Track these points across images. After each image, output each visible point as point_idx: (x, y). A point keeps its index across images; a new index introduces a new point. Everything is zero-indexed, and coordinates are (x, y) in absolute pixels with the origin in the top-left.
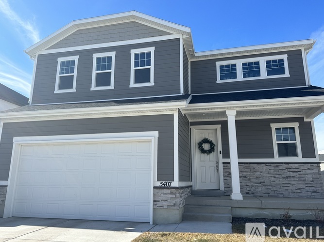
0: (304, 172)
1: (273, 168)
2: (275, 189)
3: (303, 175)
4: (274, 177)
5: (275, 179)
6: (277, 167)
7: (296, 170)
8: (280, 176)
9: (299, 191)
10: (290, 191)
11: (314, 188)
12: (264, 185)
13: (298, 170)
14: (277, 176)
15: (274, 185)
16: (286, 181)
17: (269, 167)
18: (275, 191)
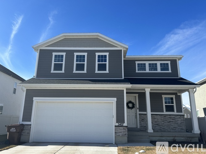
0: (177, 119)
1: (163, 117)
2: (164, 127)
3: (177, 121)
4: (164, 122)
5: (164, 123)
6: (165, 116)
7: (174, 118)
8: (166, 121)
9: (175, 128)
10: (171, 128)
11: (181, 127)
12: (159, 126)
13: (175, 118)
14: (165, 121)
15: (163, 126)
16: (169, 124)
17: (161, 117)
18: (164, 128)
